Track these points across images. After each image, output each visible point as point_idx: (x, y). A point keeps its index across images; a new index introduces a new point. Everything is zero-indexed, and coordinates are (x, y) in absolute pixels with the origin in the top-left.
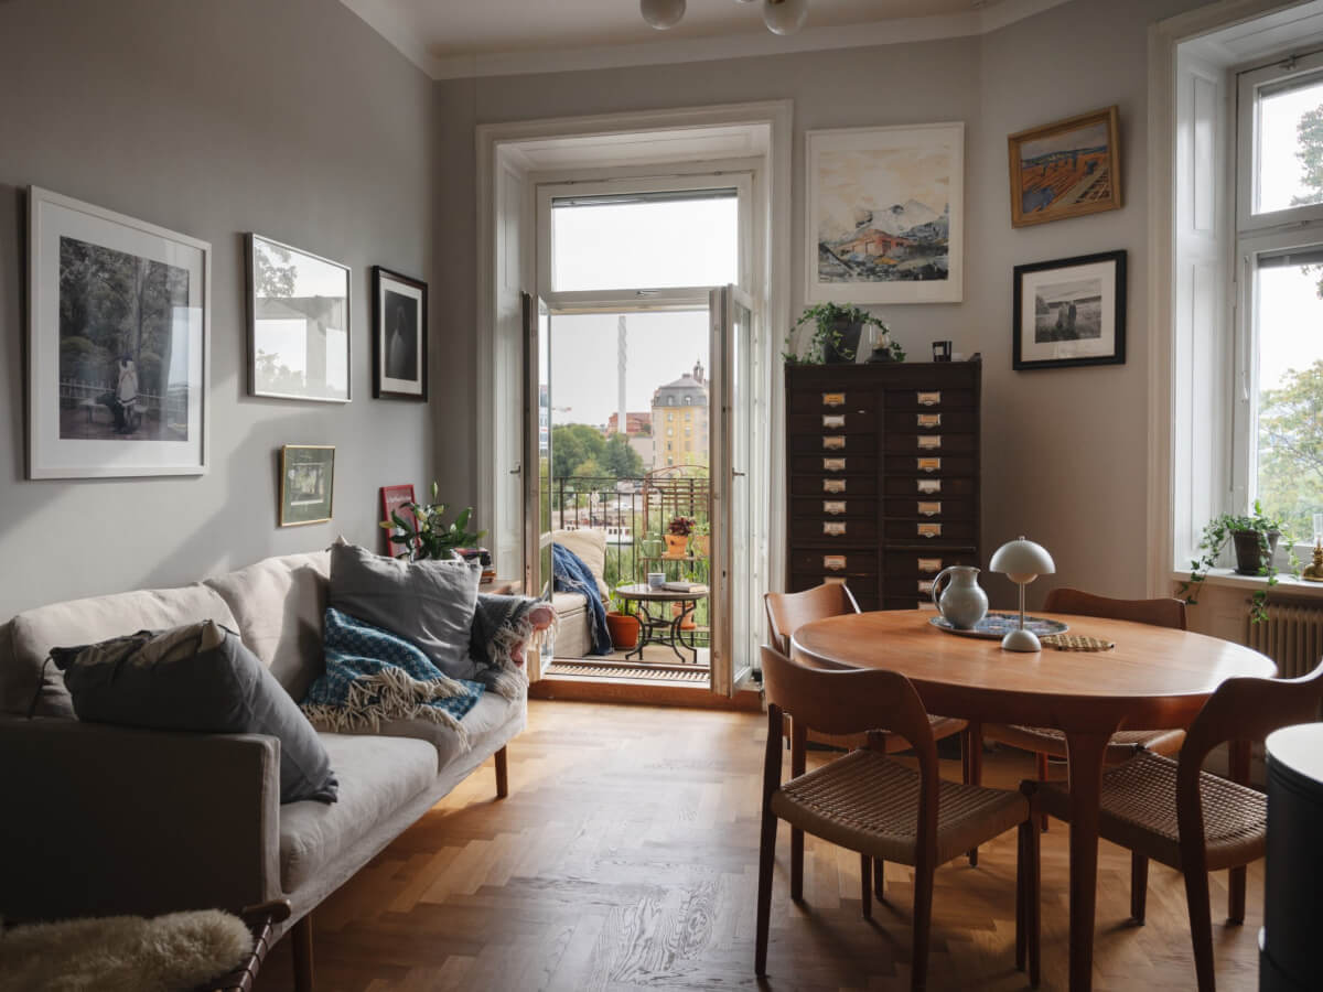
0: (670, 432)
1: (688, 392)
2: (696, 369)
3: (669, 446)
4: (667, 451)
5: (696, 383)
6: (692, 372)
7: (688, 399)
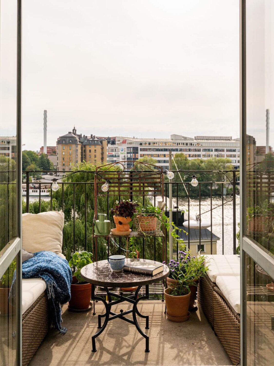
0: (64, 154)
1: (71, 139)
2: (73, 130)
3: (63, 158)
4: (62, 160)
5: (74, 135)
6: (72, 132)
7: (71, 141)
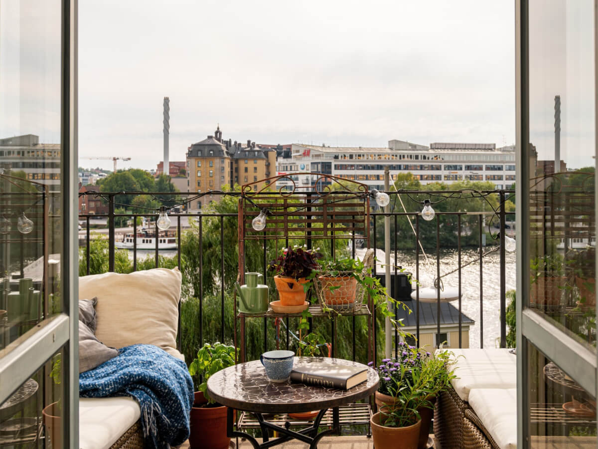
0: (199, 174)
1: (212, 148)
2: (216, 133)
3: (199, 183)
4: (197, 186)
5: (217, 142)
6: (214, 135)
7: (211, 152)
